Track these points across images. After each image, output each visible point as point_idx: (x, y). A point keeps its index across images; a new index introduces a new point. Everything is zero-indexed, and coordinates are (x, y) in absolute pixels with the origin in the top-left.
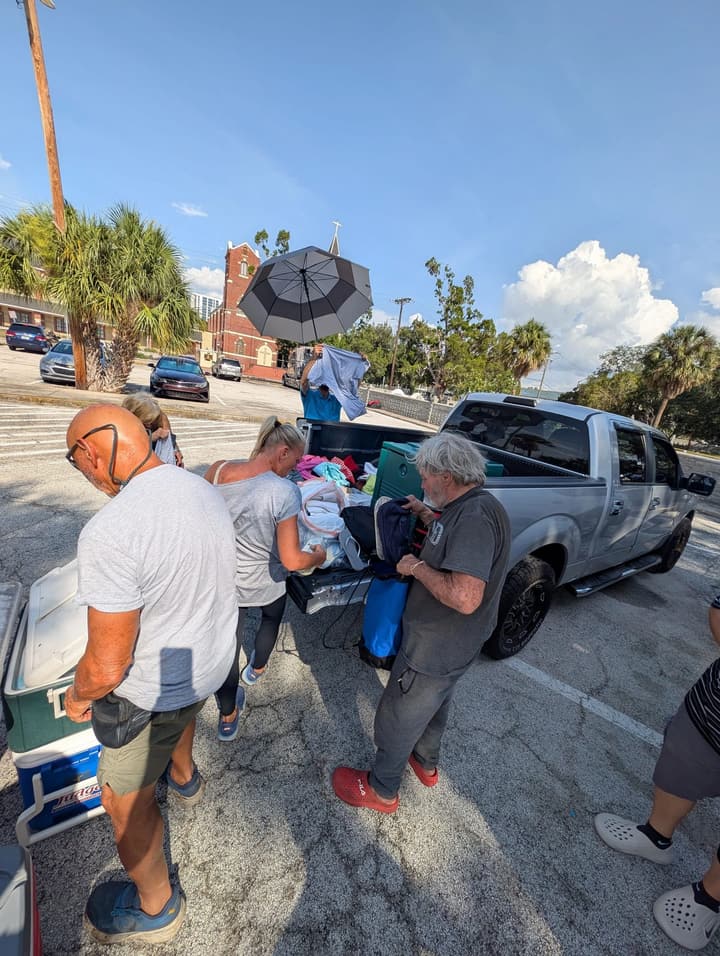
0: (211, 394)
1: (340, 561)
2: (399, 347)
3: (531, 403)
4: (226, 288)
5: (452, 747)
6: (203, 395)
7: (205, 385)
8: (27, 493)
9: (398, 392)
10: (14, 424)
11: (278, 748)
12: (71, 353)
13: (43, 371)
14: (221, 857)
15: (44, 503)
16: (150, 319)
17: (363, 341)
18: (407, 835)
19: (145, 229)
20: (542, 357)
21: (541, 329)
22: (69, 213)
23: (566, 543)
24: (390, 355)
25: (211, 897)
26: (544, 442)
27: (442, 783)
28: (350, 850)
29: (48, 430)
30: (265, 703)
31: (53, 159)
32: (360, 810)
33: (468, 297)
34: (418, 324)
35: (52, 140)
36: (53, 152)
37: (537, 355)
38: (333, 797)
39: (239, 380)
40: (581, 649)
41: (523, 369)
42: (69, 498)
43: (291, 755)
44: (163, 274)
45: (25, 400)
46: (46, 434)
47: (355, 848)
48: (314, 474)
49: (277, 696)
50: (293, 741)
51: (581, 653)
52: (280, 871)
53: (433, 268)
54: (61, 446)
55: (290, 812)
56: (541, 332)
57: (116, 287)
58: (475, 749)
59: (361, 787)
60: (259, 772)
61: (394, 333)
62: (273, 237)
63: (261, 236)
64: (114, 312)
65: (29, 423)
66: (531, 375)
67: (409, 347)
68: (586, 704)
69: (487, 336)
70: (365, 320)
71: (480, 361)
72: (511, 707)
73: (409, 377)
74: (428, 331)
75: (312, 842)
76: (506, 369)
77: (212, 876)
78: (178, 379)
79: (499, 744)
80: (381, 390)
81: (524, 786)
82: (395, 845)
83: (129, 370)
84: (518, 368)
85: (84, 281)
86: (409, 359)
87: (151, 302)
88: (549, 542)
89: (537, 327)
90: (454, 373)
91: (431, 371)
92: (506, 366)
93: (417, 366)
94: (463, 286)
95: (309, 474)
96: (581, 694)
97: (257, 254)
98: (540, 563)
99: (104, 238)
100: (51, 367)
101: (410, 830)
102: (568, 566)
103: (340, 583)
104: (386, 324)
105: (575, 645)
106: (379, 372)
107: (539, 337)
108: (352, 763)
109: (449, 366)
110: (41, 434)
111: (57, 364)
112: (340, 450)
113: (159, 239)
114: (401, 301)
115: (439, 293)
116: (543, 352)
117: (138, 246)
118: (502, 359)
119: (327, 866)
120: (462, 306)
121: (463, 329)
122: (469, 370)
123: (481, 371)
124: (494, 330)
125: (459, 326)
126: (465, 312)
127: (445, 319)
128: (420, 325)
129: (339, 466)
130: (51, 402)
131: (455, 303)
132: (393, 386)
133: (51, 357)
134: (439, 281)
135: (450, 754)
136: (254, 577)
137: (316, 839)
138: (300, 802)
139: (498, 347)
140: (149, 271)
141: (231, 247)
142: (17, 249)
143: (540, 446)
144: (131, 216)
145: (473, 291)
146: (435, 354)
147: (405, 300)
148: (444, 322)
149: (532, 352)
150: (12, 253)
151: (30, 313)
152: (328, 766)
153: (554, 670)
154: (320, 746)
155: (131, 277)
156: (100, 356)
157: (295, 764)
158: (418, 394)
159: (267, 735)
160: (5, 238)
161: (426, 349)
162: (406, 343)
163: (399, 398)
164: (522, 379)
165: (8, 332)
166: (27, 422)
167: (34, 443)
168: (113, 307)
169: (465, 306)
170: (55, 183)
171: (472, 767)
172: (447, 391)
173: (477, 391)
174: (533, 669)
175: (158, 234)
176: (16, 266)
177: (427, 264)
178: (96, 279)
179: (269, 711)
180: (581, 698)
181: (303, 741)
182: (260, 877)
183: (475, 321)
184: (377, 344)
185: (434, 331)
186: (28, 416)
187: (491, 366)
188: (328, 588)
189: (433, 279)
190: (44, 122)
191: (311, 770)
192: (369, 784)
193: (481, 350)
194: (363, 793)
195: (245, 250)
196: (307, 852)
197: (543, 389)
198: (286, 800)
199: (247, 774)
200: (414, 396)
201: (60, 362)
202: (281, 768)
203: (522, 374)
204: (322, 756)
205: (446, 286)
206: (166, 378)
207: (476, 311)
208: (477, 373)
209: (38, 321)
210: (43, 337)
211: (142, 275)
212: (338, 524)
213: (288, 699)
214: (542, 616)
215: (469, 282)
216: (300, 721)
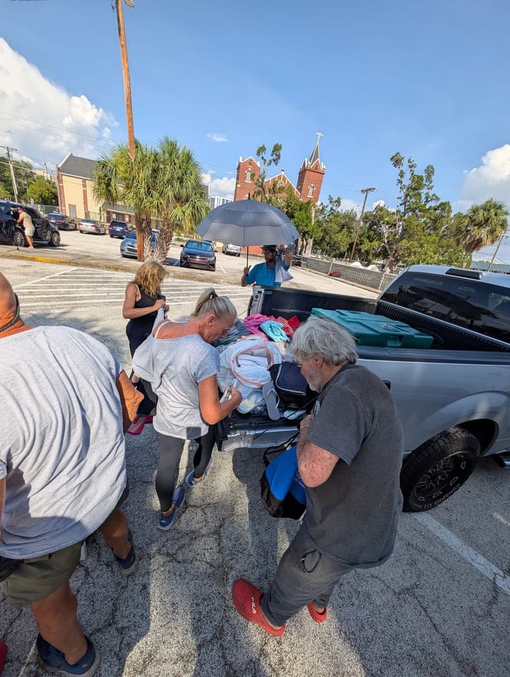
0: (217, 266)
1: (259, 408)
2: (361, 228)
3: (476, 276)
4: (236, 191)
5: (346, 587)
6: (211, 266)
7: (213, 259)
8: (93, 326)
9: (357, 264)
10: (99, 282)
11: (199, 546)
12: (136, 238)
13: (122, 250)
14: (135, 626)
15: (101, 334)
16: (180, 214)
17: (330, 224)
18: (287, 664)
19: (180, 152)
20: (497, 233)
21: (500, 207)
22: (137, 147)
23: (498, 419)
24: (353, 235)
25: (119, 660)
26: (488, 313)
27: (330, 623)
28: (233, 659)
29: (116, 287)
30: (198, 504)
31: (129, 111)
32: (250, 623)
33: (427, 184)
34: (379, 209)
35: (129, 99)
36: (130, 107)
37: (492, 232)
38: (230, 603)
39: (239, 256)
40: (503, 520)
41: (476, 244)
42: (116, 331)
43: (207, 554)
44: (189, 183)
45: (108, 268)
46: (114, 289)
47: (239, 659)
48: (260, 329)
49: (208, 500)
50: (211, 542)
51: (501, 524)
52: (175, 657)
53: (397, 161)
54: (120, 297)
55: (194, 605)
56: (499, 211)
57: (161, 194)
58: (369, 596)
59: (253, 605)
60: (179, 562)
61: (358, 217)
62: (270, 149)
63: (261, 150)
64: (158, 211)
65: (107, 282)
66: (482, 250)
67: (370, 228)
68: (500, 583)
69: (442, 217)
70: (334, 208)
71: (434, 237)
72: (413, 563)
73: (367, 252)
74: (388, 214)
75: (205, 640)
76: (458, 245)
77: (125, 642)
78: (195, 255)
79: (395, 599)
80: (342, 263)
81: (414, 653)
82: (273, 670)
83: (168, 249)
84: (470, 244)
85: (142, 190)
86: (368, 237)
87: (182, 202)
88: (477, 417)
89: (495, 205)
90: (408, 248)
91: (387, 247)
92: (458, 242)
93: (376, 243)
94: (424, 175)
95: (256, 329)
96: (496, 570)
97: (258, 164)
98: (464, 435)
99: (156, 160)
100: (126, 248)
101: (290, 660)
102: (496, 440)
103: (255, 429)
104: (352, 210)
105: (495, 515)
106: (342, 248)
107: (496, 215)
108: (253, 577)
109: (404, 243)
110: (111, 289)
111: (129, 245)
112: (287, 311)
113: (188, 158)
114: (366, 190)
115: (400, 182)
116: (499, 229)
117: (175, 164)
118: (455, 235)
119: (212, 668)
120: (421, 191)
121: (420, 211)
122: (421, 246)
123: (433, 246)
124: (450, 211)
125: (416, 208)
126: (423, 196)
127: (404, 203)
128: (381, 209)
129: (282, 325)
130: (122, 269)
131: (414, 189)
132: (354, 259)
133: (127, 241)
134: (402, 172)
135: (342, 595)
136: (182, 417)
137: (209, 638)
138: (204, 599)
139: (452, 225)
140: (181, 180)
141: (241, 161)
142: (109, 174)
143: (484, 317)
144: (172, 144)
145: (433, 178)
146: (392, 232)
147: (370, 189)
148: (403, 206)
149: (488, 228)
150: (106, 176)
151: (123, 215)
152: (233, 573)
153: (467, 536)
154: (231, 554)
155: (170, 186)
156: (153, 240)
157: (208, 563)
158: (374, 266)
159: (193, 532)
160: (103, 167)
161: (385, 229)
162: (368, 224)
163: (356, 269)
164: (474, 253)
165: (110, 227)
166: (106, 281)
167: (106, 294)
168: (158, 207)
169: (424, 191)
170: (130, 127)
171: (362, 614)
172: (400, 264)
173: (427, 264)
174: (444, 529)
175: (188, 154)
176: (108, 185)
177: (391, 159)
178: (149, 188)
179: (199, 512)
180: (495, 574)
181: (219, 545)
182: (158, 656)
183: (433, 204)
184: (343, 226)
185: (393, 214)
186: (108, 278)
187: (444, 242)
188: (243, 432)
189: (397, 171)
190: (125, 87)
191: (219, 572)
192: (260, 604)
193: (435, 229)
194: (254, 612)
195: (250, 162)
196: (199, 647)
197: (494, 262)
198: (194, 594)
199: (171, 561)
200: (370, 268)
201: (131, 244)
202: (197, 563)
203: (474, 248)
204: (231, 562)
205: (408, 175)
206: (190, 254)
207: (434, 195)
208: (429, 248)
209: (127, 219)
210: (127, 229)
211: (177, 184)
212: (263, 376)
213: (215, 506)
214: (461, 482)
215: (430, 171)
216: (220, 527)
